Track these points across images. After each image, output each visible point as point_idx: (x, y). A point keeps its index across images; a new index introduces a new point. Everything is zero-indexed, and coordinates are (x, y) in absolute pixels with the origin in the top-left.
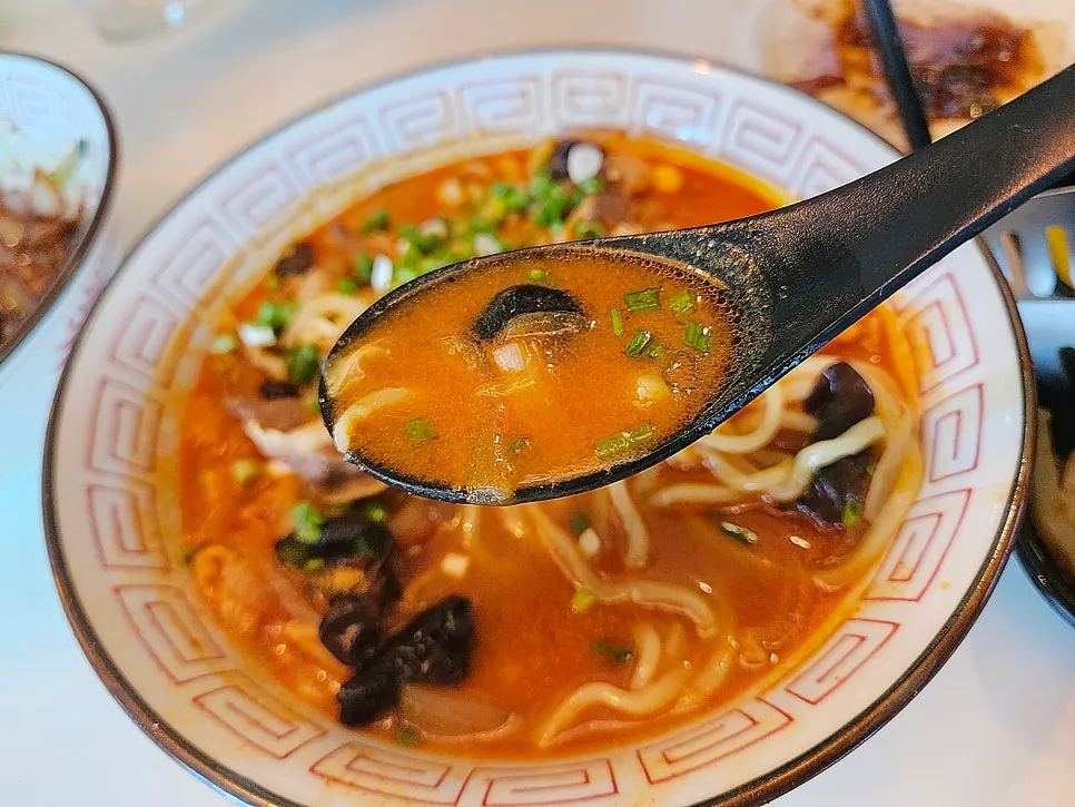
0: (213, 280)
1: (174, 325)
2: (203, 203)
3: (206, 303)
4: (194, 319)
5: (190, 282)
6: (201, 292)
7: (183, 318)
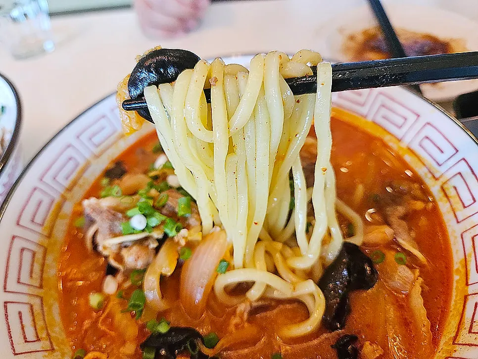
0: (73, 177)
1: (52, 202)
2: (68, 136)
3: (70, 189)
4: (64, 199)
5: (61, 178)
6: (67, 184)
7: (58, 199)
